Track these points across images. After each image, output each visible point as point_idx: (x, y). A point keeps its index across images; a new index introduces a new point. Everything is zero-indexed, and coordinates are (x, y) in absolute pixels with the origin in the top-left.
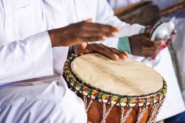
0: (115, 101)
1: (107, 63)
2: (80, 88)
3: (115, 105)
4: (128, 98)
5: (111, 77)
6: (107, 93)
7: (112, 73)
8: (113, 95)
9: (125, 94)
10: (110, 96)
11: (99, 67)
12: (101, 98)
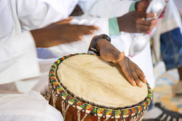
0: (110, 114)
1: (91, 68)
2: (74, 102)
3: (110, 119)
4: (121, 110)
5: (99, 85)
6: (101, 107)
7: (99, 80)
8: (107, 108)
9: (118, 106)
10: (104, 110)
11: (85, 74)
12: (96, 113)
